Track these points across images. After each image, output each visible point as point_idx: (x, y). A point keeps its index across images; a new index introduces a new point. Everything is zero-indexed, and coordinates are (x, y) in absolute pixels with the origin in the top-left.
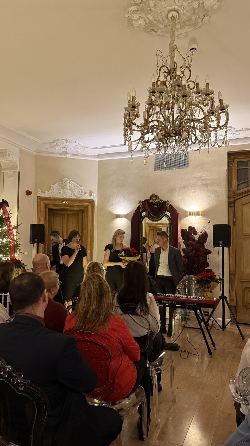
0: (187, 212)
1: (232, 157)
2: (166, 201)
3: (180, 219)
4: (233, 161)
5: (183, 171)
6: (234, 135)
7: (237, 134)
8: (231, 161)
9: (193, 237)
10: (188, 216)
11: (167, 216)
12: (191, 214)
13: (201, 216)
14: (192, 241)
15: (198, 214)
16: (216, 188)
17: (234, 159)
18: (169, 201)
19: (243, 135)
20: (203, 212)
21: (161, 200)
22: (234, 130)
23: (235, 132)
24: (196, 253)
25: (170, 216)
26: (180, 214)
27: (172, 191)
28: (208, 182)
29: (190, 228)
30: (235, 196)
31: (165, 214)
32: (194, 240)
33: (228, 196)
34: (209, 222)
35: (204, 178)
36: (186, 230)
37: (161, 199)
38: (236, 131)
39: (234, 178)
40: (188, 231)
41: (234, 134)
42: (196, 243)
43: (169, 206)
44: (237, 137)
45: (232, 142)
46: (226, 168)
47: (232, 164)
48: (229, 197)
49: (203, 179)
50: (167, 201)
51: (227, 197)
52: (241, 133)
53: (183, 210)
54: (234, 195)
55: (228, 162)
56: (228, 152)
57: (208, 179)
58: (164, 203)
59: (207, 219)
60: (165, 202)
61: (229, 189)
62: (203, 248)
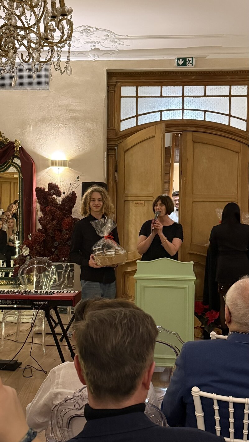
0: (47, 160)
1: (113, 78)
2: (14, 141)
3: (36, 172)
4: (115, 86)
5: (41, 93)
6: (115, 44)
7: (120, 44)
8: (112, 85)
9: (54, 200)
10: (48, 167)
11: (15, 165)
12: (53, 163)
13: (68, 168)
14: (52, 206)
15: (63, 164)
16: (89, 125)
17: (117, 82)
18: (19, 142)
19: (129, 46)
20: (70, 161)
21: (6, 139)
22: (115, 36)
23: (116, 40)
24: (57, 224)
25: (20, 165)
26: (37, 163)
27: (23, 125)
28: (79, 115)
29: (51, 186)
30: (117, 138)
31: (12, 162)
32: (56, 204)
33: (108, 138)
34: (78, 178)
35: (72, 108)
36: (44, 189)
37: (6, 137)
38: (119, 39)
39: (116, 110)
40: (47, 189)
41: (116, 42)
42: (58, 209)
43: (18, 149)
44: (121, 47)
45: (113, 55)
46: (104, 94)
47: (114, 90)
48: (109, 140)
49: (71, 110)
50: (16, 141)
51: (106, 139)
52: (126, 42)
53: (42, 156)
54: (115, 137)
55: (108, 86)
56: (107, 70)
57: (78, 111)
58: (11, 145)
59: (77, 171)
60: (13, 143)
61: (108, 127)
62: (68, 217)
